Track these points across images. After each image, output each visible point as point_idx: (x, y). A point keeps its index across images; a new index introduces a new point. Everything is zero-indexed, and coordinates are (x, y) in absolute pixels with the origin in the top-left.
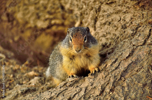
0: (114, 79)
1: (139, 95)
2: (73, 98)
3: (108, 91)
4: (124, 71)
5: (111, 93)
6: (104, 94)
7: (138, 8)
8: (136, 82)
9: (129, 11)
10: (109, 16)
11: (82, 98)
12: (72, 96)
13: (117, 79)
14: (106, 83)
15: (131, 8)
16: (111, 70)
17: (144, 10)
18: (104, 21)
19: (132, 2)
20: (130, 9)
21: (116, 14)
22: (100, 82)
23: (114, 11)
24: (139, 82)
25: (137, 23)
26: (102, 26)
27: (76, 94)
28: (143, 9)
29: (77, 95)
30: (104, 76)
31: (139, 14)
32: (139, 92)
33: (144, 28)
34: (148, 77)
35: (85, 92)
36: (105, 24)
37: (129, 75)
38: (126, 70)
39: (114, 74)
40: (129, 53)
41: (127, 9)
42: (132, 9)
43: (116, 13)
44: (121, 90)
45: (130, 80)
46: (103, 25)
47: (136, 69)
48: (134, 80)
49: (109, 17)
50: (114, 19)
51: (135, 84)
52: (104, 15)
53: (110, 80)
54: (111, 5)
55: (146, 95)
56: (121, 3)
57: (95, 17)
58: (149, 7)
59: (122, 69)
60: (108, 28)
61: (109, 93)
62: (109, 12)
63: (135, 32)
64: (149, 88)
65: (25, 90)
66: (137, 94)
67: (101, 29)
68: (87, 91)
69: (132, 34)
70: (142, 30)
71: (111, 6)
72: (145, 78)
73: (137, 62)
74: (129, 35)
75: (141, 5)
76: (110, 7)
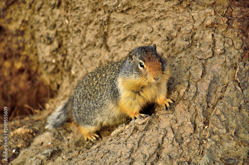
0: (201, 108)
1: (239, 122)
2: (162, 144)
3: (201, 125)
4: (207, 95)
5: (206, 127)
6: (198, 130)
7: (182, 10)
8: (230, 106)
9: (167, 15)
10: (129, 27)
11: (175, 141)
12: (160, 142)
13: (204, 106)
14: (194, 116)
15: (168, 11)
16: (191, 98)
17: (191, 11)
18: (122, 36)
19: (167, 3)
20: (168, 13)
21: (139, 24)
22: (185, 116)
23: (136, 20)
24: (232, 106)
25: (188, 29)
26: (119, 44)
27: (163, 138)
28: (189, 9)
29: (165, 139)
30: (186, 107)
31: (186, 18)
32: (238, 118)
33: (202, 34)
34: (239, 96)
35: (174, 133)
36: (125, 40)
37: (214, 99)
38: (209, 93)
39: (198, 102)
40: (201, 71)
41: (162, 14)
42: (170, 12)
43: (139, 22)
44: (218, 120)
45: (222, 105)
46: (122, 42)
47: (219, 89)
48: (227, 104)
49: (130, 29)
50: (141, 31)
51: (228, 109)
52: (120, 28)
53: (196, 110)
54: (127, 12)
55: (246, 120)
56: (147, 7)
57: (103, 33)
58: (197, 6)
59: (203, 93)
60: (132, 44)
61: (204, 128)
62: (128, 23)
63: (191, 42)
64: (246, 111)
65: (50, 153)
66: (237, 121)
67: (120, 47)
68: (176, 132)
69: (188, 45)
70: (200, 37)
71: (128, 14)
72: (236, 99)
73: (215, 80)
74: (182, 48)
75: (184, 4)
76: (127, 16)
